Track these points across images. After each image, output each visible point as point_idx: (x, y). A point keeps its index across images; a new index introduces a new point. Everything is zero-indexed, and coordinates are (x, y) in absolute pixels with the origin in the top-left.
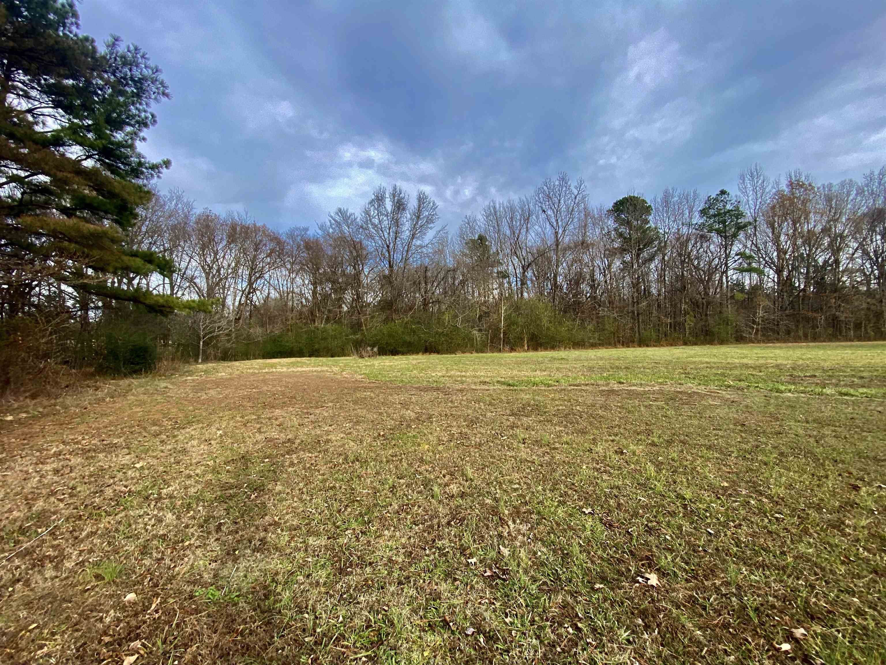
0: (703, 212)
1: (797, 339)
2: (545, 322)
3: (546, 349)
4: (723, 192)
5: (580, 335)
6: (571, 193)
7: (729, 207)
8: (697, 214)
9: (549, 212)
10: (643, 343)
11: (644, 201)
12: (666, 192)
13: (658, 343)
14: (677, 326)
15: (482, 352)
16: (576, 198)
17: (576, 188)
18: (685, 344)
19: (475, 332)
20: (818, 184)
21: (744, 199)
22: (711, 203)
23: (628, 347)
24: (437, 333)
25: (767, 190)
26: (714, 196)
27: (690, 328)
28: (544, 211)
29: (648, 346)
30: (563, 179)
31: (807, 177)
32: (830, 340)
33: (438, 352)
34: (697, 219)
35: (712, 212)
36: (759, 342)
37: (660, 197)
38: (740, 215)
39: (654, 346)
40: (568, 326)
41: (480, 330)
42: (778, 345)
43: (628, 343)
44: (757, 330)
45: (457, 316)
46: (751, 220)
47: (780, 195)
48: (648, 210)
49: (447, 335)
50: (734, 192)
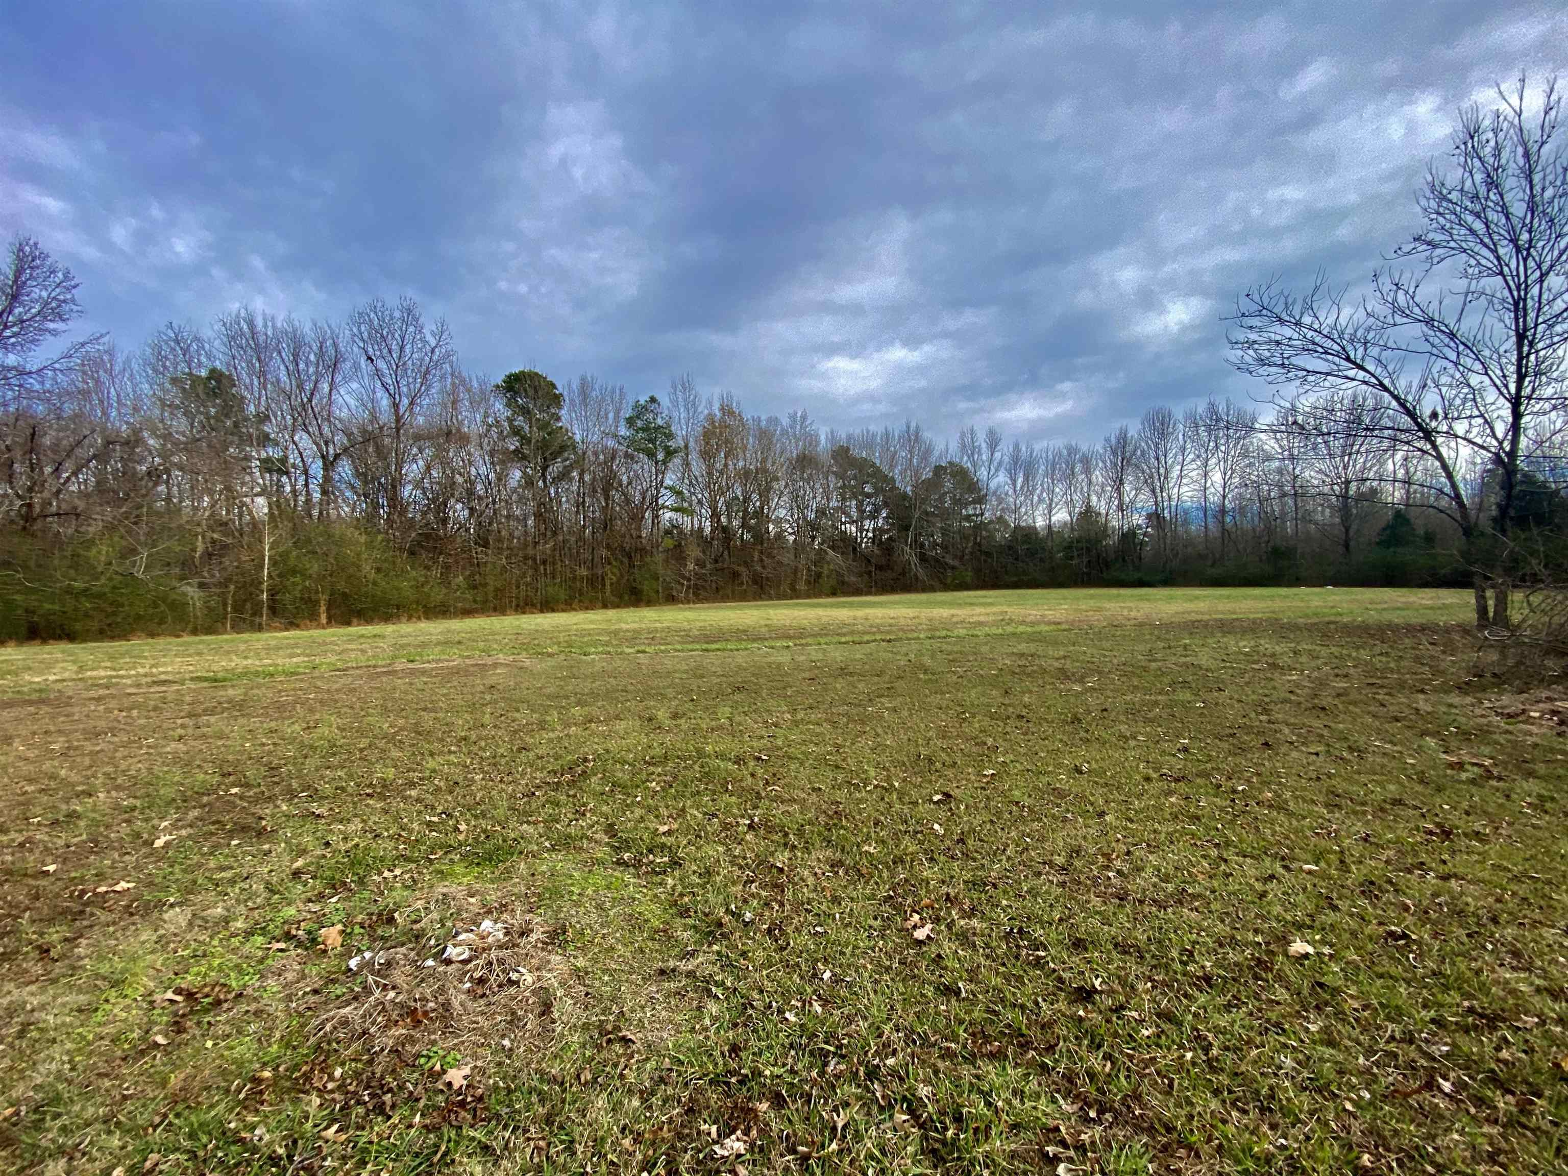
0: (630, 421)
1: (725, 599)
2: (367, 569)
3: (369, 621)
4: (653, 400)
5: (438, 595)
6: (424, 341)
7: (660, 422)
8: (623, 423)
9: (381, 365)
10: (547, 606)
11: (554, 386)
12: (583, 380)
13: (568, 605)
14: (595, 581)
15: (210, 631)
16: (433, 351)
17: (433, 334)
18: (605, 606)
19: (189, 590)
20: (747, 416)
21: (675, 414)
22: (640, 411)
23: (524, 613)
24: (69, 591)
25: (700, 410)
26: (642, 402)
27: (612, 584)
28: (369, 358)
29: (553, 611)
30: (409, 311)
31: (738, 404)
32: (755, 599)
33: (71, 637)
34: (623, 431)
35: (639, 423)
36: (688, 602)
37: (575, 384)
38: (670, 436)
39: (563, 611)
40: (415, 579)
41: (201, 586)
42: (706, 605)
43: (524, 606)
44: (689, 587)
45: (134, 552)
46: (682, 444)
47: (711, 418)
48: (557, 400)
49: (101, 596)
50: (665, 401)
